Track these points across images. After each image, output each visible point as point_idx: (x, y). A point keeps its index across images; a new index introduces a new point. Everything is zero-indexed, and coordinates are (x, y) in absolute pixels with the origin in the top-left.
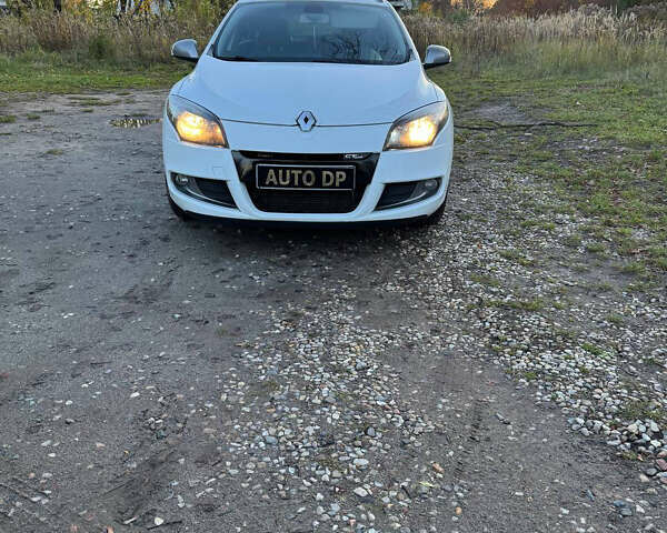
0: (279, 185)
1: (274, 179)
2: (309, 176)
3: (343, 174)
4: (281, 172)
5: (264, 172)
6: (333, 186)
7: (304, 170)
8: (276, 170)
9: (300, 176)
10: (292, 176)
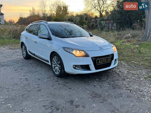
0: (101, 63)
1: (100, 62)
2: (106, 60)
3: (110, 58)
4: (101, 60)
5: (98, 61)
6: (109, 61)
7: (105, 59)
8: (100, 60)
9: (104, 60)
10: (103, 61)
